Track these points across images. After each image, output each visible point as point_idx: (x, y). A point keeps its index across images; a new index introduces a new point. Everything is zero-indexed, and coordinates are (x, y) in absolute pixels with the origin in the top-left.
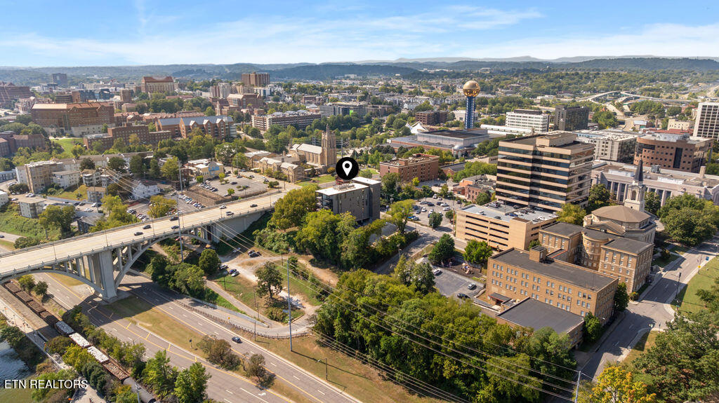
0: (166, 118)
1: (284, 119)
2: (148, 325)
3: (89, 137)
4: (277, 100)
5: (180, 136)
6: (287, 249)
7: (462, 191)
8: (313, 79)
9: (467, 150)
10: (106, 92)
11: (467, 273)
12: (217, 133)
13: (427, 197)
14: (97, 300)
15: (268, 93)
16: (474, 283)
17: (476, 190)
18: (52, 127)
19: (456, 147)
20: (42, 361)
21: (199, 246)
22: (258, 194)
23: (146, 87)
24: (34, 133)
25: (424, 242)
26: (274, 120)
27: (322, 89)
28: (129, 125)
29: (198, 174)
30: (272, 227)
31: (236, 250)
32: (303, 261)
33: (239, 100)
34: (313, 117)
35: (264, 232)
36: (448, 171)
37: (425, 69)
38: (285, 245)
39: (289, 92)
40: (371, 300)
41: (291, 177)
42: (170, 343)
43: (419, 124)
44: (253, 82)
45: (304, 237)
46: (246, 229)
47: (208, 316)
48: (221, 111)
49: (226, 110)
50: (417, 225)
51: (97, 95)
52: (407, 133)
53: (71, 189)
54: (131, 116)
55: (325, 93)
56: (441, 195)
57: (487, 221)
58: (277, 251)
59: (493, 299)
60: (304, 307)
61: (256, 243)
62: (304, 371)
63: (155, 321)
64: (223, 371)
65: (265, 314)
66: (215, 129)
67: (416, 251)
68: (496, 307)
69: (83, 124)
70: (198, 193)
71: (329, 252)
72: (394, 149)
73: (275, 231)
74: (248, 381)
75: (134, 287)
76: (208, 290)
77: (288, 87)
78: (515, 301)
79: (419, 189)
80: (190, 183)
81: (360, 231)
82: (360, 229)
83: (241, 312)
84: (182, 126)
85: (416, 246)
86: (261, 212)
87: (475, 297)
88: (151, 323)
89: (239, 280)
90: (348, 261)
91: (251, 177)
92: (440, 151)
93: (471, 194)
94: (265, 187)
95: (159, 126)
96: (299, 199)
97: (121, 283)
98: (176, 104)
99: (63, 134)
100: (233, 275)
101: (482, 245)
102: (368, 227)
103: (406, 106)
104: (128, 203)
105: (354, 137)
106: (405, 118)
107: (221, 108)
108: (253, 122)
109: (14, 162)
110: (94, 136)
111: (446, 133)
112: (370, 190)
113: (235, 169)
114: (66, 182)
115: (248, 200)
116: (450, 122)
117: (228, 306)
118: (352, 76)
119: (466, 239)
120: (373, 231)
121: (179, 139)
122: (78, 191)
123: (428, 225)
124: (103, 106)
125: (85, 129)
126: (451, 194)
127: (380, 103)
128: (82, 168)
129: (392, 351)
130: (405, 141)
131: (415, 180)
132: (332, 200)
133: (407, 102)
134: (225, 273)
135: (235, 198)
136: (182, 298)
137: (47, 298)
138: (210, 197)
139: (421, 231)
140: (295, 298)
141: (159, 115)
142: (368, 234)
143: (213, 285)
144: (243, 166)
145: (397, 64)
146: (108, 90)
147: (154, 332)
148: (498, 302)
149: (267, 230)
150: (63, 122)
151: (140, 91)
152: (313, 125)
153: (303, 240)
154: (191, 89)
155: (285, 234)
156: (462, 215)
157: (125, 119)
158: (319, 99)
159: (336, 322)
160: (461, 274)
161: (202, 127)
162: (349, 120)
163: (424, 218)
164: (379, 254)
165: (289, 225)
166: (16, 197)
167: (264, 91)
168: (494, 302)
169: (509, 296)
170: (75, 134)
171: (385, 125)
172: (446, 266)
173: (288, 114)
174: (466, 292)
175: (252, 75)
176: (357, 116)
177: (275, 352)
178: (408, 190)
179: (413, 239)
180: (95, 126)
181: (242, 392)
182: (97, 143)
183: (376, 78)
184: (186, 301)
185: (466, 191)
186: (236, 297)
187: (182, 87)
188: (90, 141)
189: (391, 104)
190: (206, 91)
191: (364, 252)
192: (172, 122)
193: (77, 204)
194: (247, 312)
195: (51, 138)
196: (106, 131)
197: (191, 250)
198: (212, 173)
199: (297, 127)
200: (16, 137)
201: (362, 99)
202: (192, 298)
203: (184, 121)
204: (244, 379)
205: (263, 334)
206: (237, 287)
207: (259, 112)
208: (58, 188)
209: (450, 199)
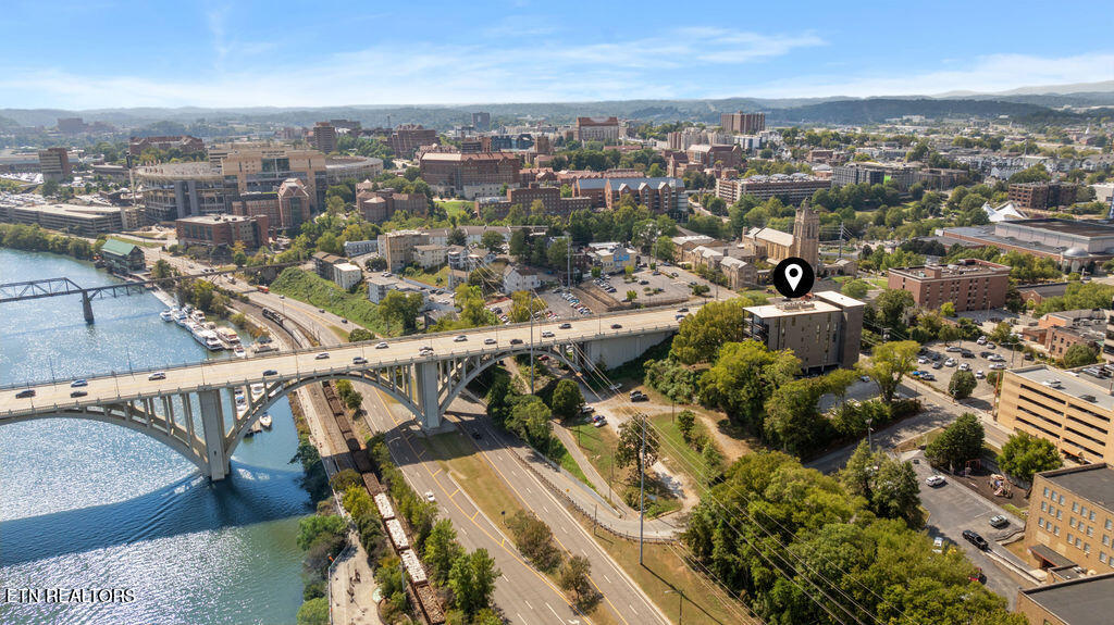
0: (589, 177)
1: (767, 186)
2: (462, 477)
3: (481, 200)
4: (767, 155)
5: (605, 206)
6: (690, 397)
7: (1041, 337)
8: (846, 122)
9: (1093, 259)
10: (525, 139)
11: (997, 493)
12: (658, 204)
13: (965, 339)
14: (415, 428)
15: (756, 144)
16: (1005, 516)
17: (1068, 336)
18: (440, 185)
19: (1070, 252)
20: (325, 498)
21: (566, 372)
22: (670, 304)
23: (580, 132)
24: (416, 191)
25: (928, 422)
26: (749, 187)
27: (848, 140)
28: (534, 186)
29: (598, 263)
30: (676, 359)
31: (613, 388)
32: (708, 422)
33: (703, 154)
34: (817, 184)
35: (663, 365)
36: (1031, 296)
37: (1066, 107)
38: (687, 390)
39: (791, 143)
40: (771, 510)
41: (733, 282)
42: (479, 511)
43: (1010, 206)
44: (737, 126)
45: (711, 382)
46: (638, 356)
47: (544, 480)
48: (675, 171)
49: (682, 169)
50: (926, 388)
51: (514, 143)
52: (982, 220)
53: (432, 270)
54: (542, 174)
55: (850, 146)
56: (995, 340)
57: (1064, 402)
58: (673, 397)
59: (1036, 556)
60: (684, 497)
61: (647, 381)
62: (650, 601)
63: (473, 473)
64: (532, 569)
65: (622, 494)
66: (656, 199)
67: (907, 436)
68: (1039, 573)
69: (478, 182)
70: (588, 293)
71: (748, 413)
72: (944, 247)
73: (678, 366)
74: (562, 595)
75: (465, 418)
76: (555, 441)
77: (790, 137)
78: (1085, 572)
79: (952, 324)
80: (585, 276)
81: (802, 386)
82: (803, 380)
83: (589, 485)
84: (608, 191)
85: (912, 427)
86: (666, 332)
87: (1000, 543)
88: (467, 474)
89: (603, 434)
90: (774, 434)
91: (672, 276)
92: (1029, 257)
93: (1057, 343)
94: (688, 293)
95: (576, 190)
96: (718, 318)
97: (448, 409)
98: (608, 158)
99: (453, 195)
100: (597, 424)
101: (1040, 446)
102: (817, 381)
103: (995, 172)
104: (494, 297)
105: (880, 221)
106: (987, 195)
107: (676, 165)
108: (717, 190)
109: (382, 229)
110: (488, 199)
111: (1057, 224)
112: (843, 317)
113: (653, 261)
114: (427, 261)
115: (652, 311)
116: (1081, 205)
117: (575, 471)
118: (916, 119)
119: (1016, 429)
120: (825, 389)
121: (602, 209)
122: (439, 275)
123: (947, 391)
124: (506, 158)
125: (479, 189)
126: (1015, 340)
127: (945, 166)
128: (450, 243)
129: (792, 607)
130: (970, 234)
131: (948, 306)
132: (767, 326)
133: (999, 166)
134: (587, 419)
135: (636, 306)
136: (520, 447)
137: (359, 414)
138: (602, 301)
139: (929, 401)
140: (675, 479)
141: (579, 174)
142: (815, 394)
143: (563, 434)
144: (668, 257)
145: (1010, 97)
146: (529, 136)
147: (465, 488)
148: (1046, 565)
149: (668, 361)
150: (453, 178)
151: (572, 138)
152: (814, 198)
153: (710, 386)
154: (644, 136)
155: (692, 372)
156: (1013, 383)
157: (533, 177)
158: (838, 156)
159: (717, 533)
160: (982, 495)
161: (635, 194)
162: (881, 193)
163: (944, 377)
164: (833, 430)
165: (697, 358)
166: (372, 274)
167: (751, 141)
168: (1038, 563)
169: (1075, 560)
170: (467, 196)
171: (945, 204)
172: (958, 473)
173: (776, 178)
174: (984, 529)
175: (737, 115)
176: (896, 186)
177: (617, 560)
178: (929, 323)
179: (909, 412)
180: (492, 186)
181: (545, 610)
182: (490, 210)
183: (961, 121)
184: (524, 452)
185: (1049, 337)
186: (590, 460)
187: (630, 134)
188: (482, 206)
189: (965, 167)
190: (664, 139)
191: (804, 424)
192: (594, 185)
193: (433, 292)
194: (598, 487)
195: (436, 200)
196: (505, 194)
197: (554, 377)
198: (618, 264)
199: (785, 200)
200: (396, 196)
201: (915, 157)
202: (533, 449)
203: (612, 183)
204: (557, 589)
205: (608, 526)
206: (595, 444)
207: (728, 174)
208: (417, 267)
209: (1010, 347)
